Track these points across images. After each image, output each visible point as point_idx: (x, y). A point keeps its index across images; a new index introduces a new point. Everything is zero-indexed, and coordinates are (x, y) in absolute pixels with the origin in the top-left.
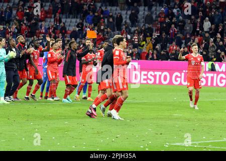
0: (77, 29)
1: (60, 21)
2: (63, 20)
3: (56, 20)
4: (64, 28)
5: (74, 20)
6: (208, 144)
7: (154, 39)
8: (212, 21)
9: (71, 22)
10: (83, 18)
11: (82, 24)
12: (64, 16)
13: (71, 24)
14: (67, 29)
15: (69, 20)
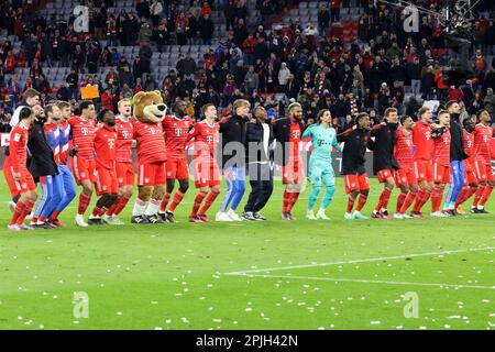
0: (68, 85)
1: (40, 72)
2: (45, 70)
3: (33, 70)
4: (45, 83)
5: (62, 70)
6: (286, 272)
7: (196, 99)
8: (293, 68)
9: (57, 73)
10: (76, 67)
11: (76, 77)
12: (45, 64)
13: (58, 77)
14: (51, 85)
15: (53, 70)
